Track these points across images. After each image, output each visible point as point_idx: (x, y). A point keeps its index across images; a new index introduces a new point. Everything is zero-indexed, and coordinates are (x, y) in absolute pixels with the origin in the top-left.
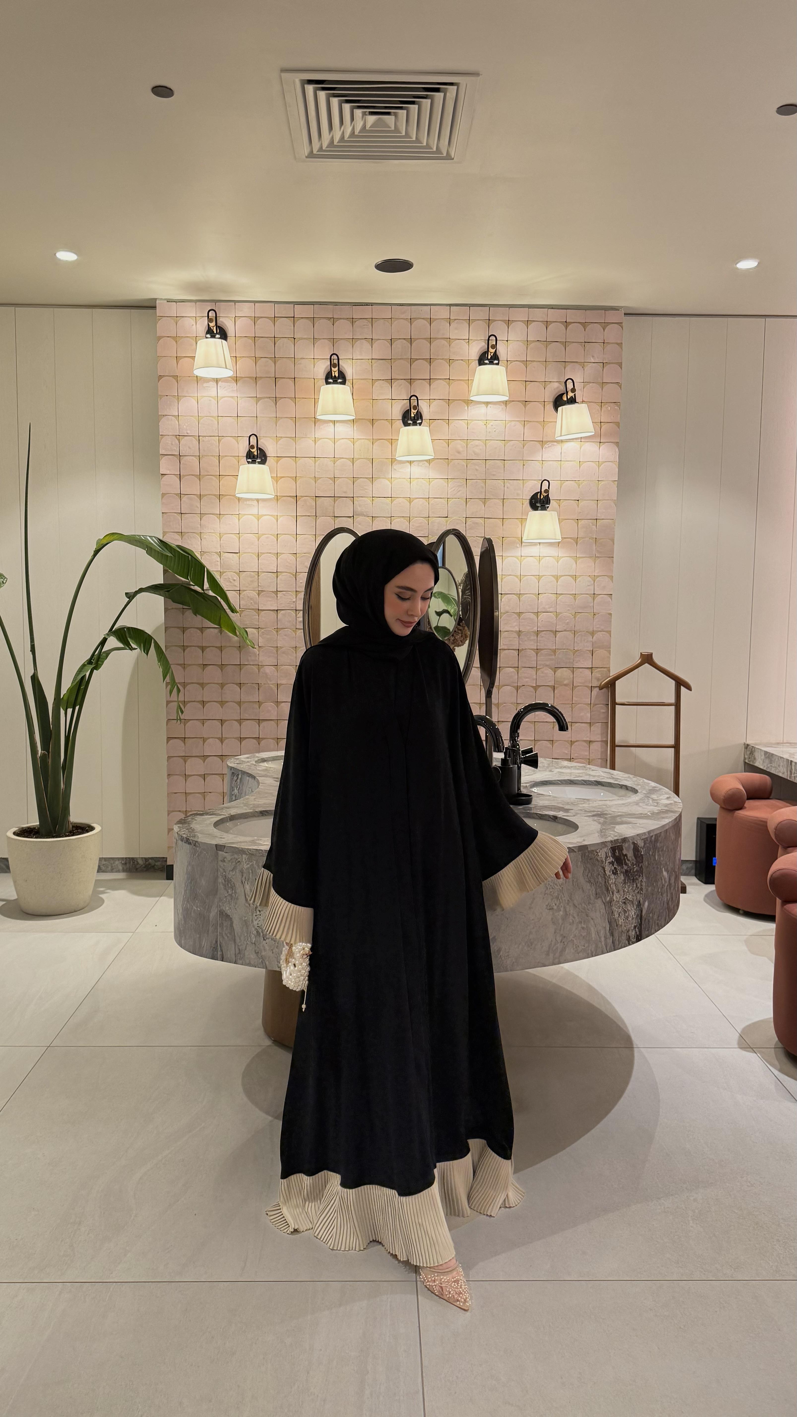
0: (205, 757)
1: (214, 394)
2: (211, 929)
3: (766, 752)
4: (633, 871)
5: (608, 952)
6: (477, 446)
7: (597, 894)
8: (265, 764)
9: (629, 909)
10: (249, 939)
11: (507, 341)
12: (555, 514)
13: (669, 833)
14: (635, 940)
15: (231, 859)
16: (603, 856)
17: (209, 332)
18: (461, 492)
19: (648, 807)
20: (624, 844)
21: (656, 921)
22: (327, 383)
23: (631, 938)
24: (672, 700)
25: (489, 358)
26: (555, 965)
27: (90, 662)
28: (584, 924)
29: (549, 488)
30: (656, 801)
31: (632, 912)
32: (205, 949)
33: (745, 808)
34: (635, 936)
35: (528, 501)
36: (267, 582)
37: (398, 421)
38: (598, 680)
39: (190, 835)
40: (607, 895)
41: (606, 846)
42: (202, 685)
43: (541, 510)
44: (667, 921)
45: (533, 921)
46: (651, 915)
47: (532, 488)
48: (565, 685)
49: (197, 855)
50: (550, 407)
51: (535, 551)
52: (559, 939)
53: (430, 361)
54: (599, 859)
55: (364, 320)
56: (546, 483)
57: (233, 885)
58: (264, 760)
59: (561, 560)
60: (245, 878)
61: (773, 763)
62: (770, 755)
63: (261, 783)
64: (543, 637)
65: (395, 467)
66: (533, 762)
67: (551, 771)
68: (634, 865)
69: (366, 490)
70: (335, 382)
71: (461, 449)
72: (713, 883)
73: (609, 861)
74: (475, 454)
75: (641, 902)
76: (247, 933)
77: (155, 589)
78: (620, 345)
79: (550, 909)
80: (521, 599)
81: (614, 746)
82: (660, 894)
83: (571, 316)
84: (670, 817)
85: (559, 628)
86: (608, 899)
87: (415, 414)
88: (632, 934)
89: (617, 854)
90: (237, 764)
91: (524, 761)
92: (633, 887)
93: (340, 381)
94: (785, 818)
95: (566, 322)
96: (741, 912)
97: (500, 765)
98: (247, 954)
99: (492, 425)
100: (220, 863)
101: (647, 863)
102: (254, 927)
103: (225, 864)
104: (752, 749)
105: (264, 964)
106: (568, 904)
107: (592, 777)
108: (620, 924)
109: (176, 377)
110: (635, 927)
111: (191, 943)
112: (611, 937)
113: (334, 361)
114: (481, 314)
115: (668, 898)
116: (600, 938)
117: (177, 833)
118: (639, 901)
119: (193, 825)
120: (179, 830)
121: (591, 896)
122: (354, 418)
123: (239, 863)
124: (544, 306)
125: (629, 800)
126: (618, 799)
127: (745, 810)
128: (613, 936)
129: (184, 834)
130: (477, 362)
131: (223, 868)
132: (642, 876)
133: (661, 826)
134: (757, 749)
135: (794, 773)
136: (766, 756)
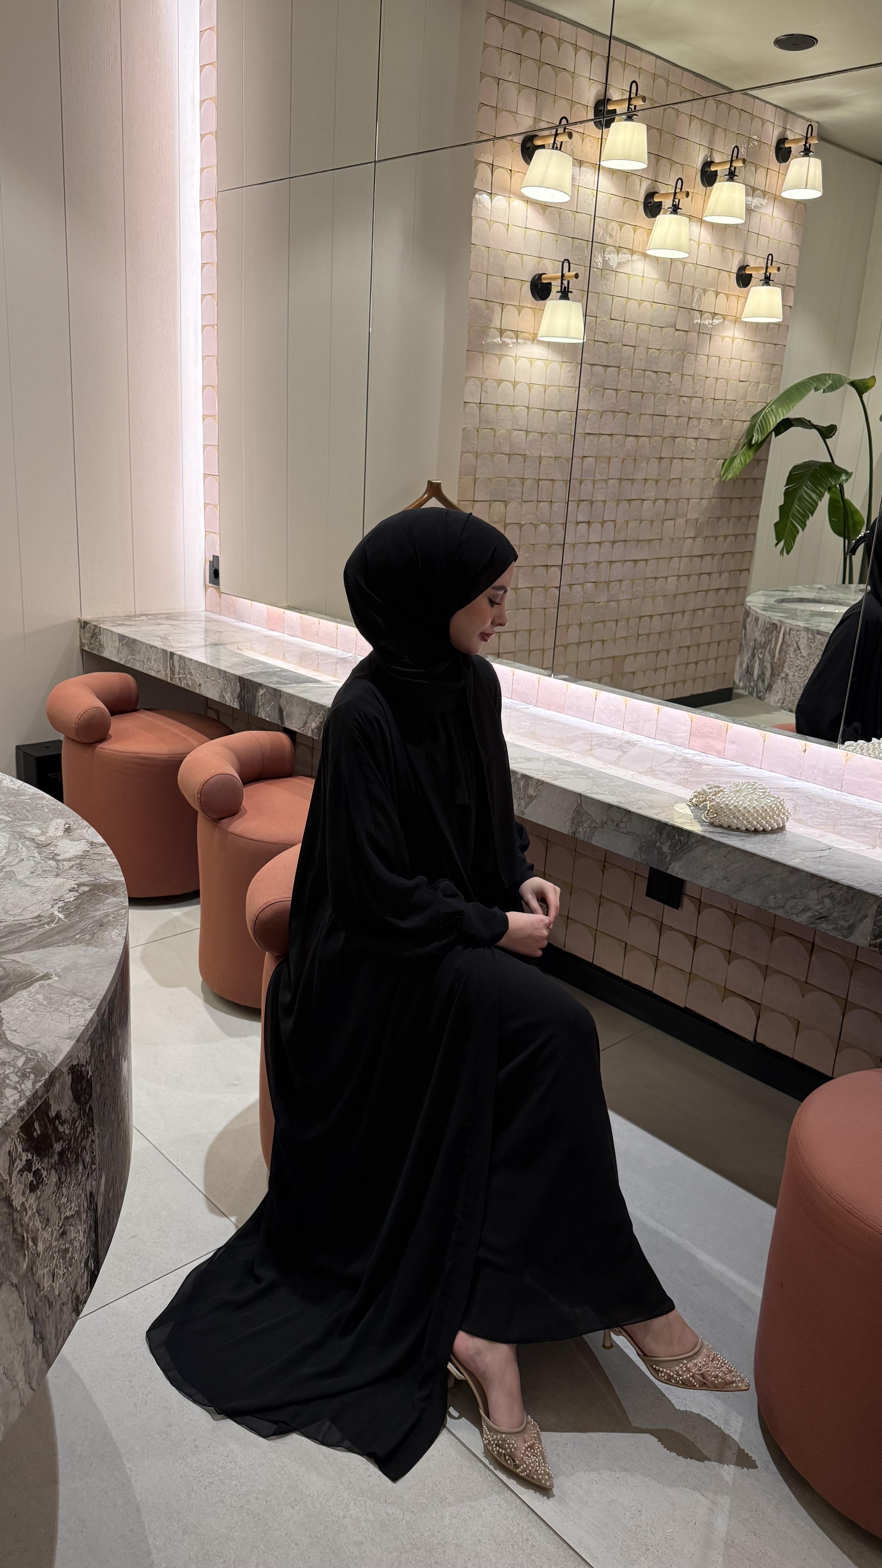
4: (73, 1141)
9: (73, 1236)
14: (88, 1288)
16: (5, 1166)
20: (49, 1093)
21: (118, 1192)
23: (80, 1297)
30: (49, 851)
31: (80, 1235)
33: (111, 737)
34: (87, 1283)
40: (22, 1259)
41: (9, 1135)
46: (111, 1194)
61: (136, 655)
62: (131, 642)
68: (75, 1124)
73: (20, 1170)
75: (94, 1190)
82: (121, 1122)
84: (118, 921)
86: (25, 1265)
88: (81, 1287)
89: (37, 1131)
92: (77, 1176)
101: (99, 1088)
104: (94, 630)
108: (57, 1293)
110: (87, 1262)
112: (41, 1349)
116: (13, 1379)
118: (91, 1194)
127: (119, 738)
128: (43, 1340)
132: (93, 1129)
133: (113, 969)
134: (105, 631)
135: (179, 672)
136: (124, 643)
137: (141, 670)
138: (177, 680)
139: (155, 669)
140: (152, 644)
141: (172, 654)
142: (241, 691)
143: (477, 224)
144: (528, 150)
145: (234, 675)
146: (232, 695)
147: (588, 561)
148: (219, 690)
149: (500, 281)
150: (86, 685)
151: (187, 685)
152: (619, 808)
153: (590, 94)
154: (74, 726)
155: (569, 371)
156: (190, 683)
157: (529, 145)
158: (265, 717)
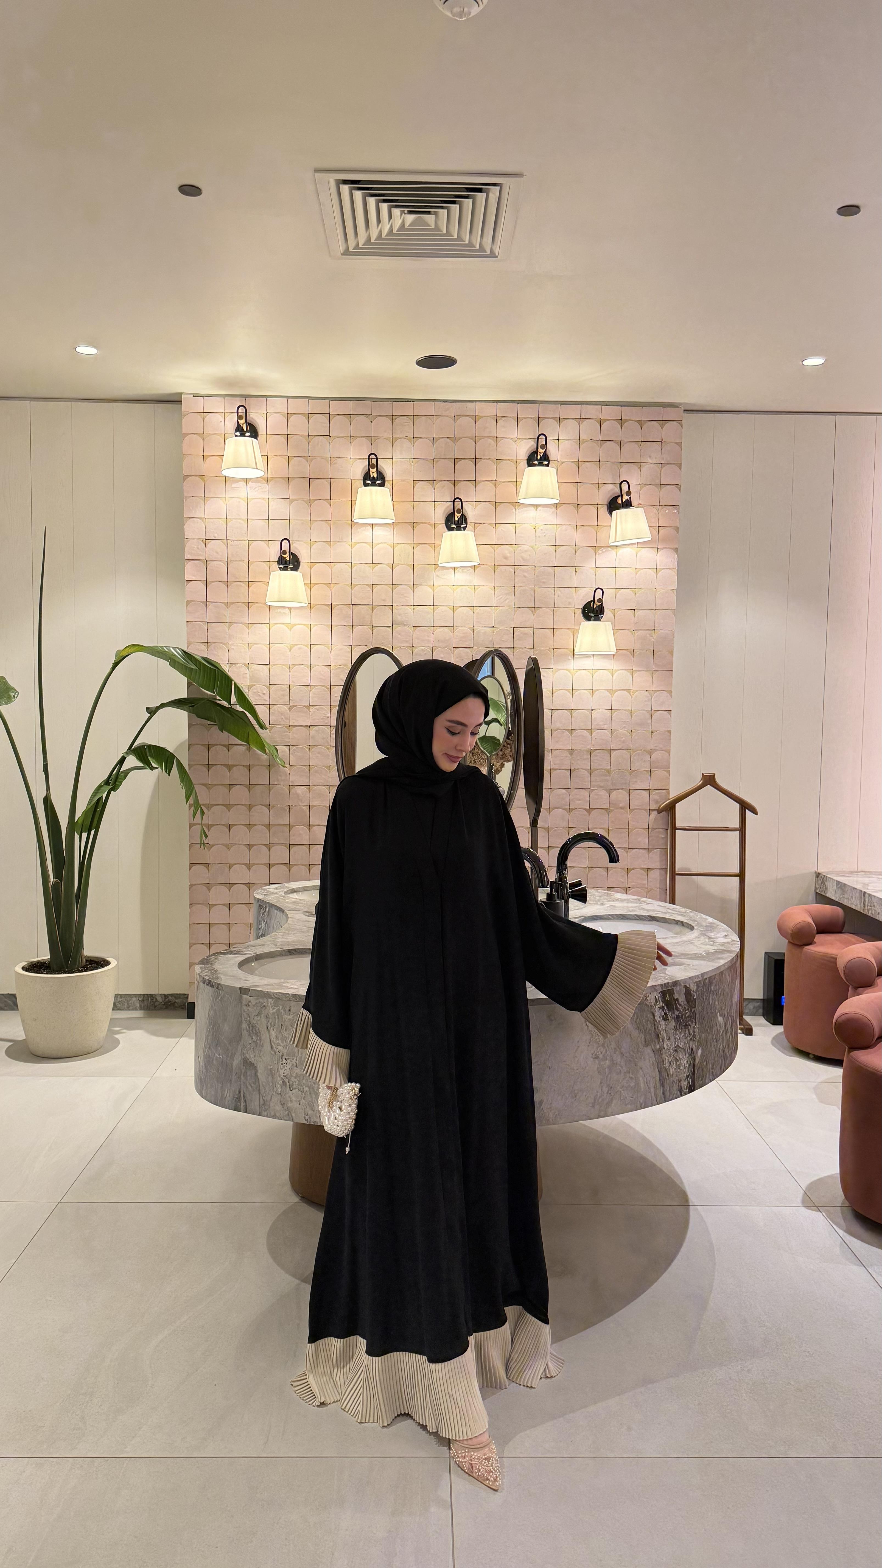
0: (230, 885)
1: (244, 495)
2: (234, 1078)
3: (838, 882)
4: (685, 1016)
5: (658, 1104)
6: (526, 551)
7: (646, 1041)
8: (295, 896)
9: (681, 1057)
10: (275, 1090)
11: (558, 440)
12: (609, 625)
13: (725, 975)
14: (688, 1090)
15: (256, 1003)
16: (653, 1001)
17: (238, 430)
18: (507, 601)
19: (704, 946)
20: (675, 988)
21: (711, 1069)
22: (366, 485)
23: (683, 1089)
24: (737, 825)
25: (539, 457)
26: (601, 1118)
27: (107, 782)
28: (632, 1074)
29: (602, 597)
30: (712, 939)
31: (685, 1061)
32: (227, 1099)
33: (816, 943)
34: (687, 1087)
35: (581, 611)
36: (300, 696)
37: (441, 525)
38: (657, 802)
39: (212, 976)
40: (657, 1043)
41: (656, 990)
42: (228, 807)
43: (594, 620)
44: (722, 1070)
45: (577, 1071)
46: (705, 1064)
47: (585, 596)
48: (621, 808)
49: (219, 998)
50: (604, 510)
51: (588, 663)
52: (605, 1089)
53: (475, 461)
54: (648, 1004)
55: (405, 418)
56: (599, 592)
57: (258, 1031)
58: (293, 891)
59: (617, 673)
60: (271, 1024)
61: (846, 894)
62: (842, 885)
63: (291, 918)
64: (596, 756)
65: (437, 573)
66: (582, 896)
67: (602, 904)
68: (686, 1010)
69: (407, 598)
70: (373, 484)
71: (508, 555)
72: (782, 1024)
73: (659, 1006)
74: (524, 559)
75: (694, 1049)
76: (272, 1083)
77: (178, 703)
78: (679, 444)
79: (596, 1058)
80: (573, 715)
81: (673, 874)
82: (715, 1040)
83: (628, 413)
84: (726, 958)
85: (614, 747)
86: (658, 1047)
87: (459, 517)
88: (685, 1084)
89: (668, 998)
90: (264, 895)
91: (572, 895)
92: (685, 1034)
93: (378, 482)
94: (855, 956)
95: (621, 419)
96: (811, 1056)
97: (545, 900)
98: (272, 1104)
99: (542, 530)
100: (244, 1008)
101: (700, 1008)
102: (280, 1077)
103: (249, 1009)
104: (823, 878)
105: (290, 1116)
106: (615, 1053)
107: (645, 912)
108: (671, 1073)
109: (202, 477)
110: (687, 1077)
111: (213, 1093)
112: (662, 1088)
113: (373, 461)
114: (531, 411)
115: (724, 1044)
116: (649, 1088)
117: (199, 974)
118: (692, 1049)
119: (217, 966)
120: (200, 971)
121: (640, 1044)
122: (393, 521)
123: (264, 1008)
124: (598, 403)
125: (685, 938)
126: (672, 937)
127: (814, 945)
128: (663, 1086)
129: (206, 975)
130: (526, 462)
131: (248, 1012)
132: (695, 1022)
133: (715, 968)
134: (829, 879)
135: (868, 905)
136: (839, 886)
137: (847, 905)
139: (855, 904)
140: (856, 888)
141: (865, 893)
150: (806, 910)
151: (872, 914)
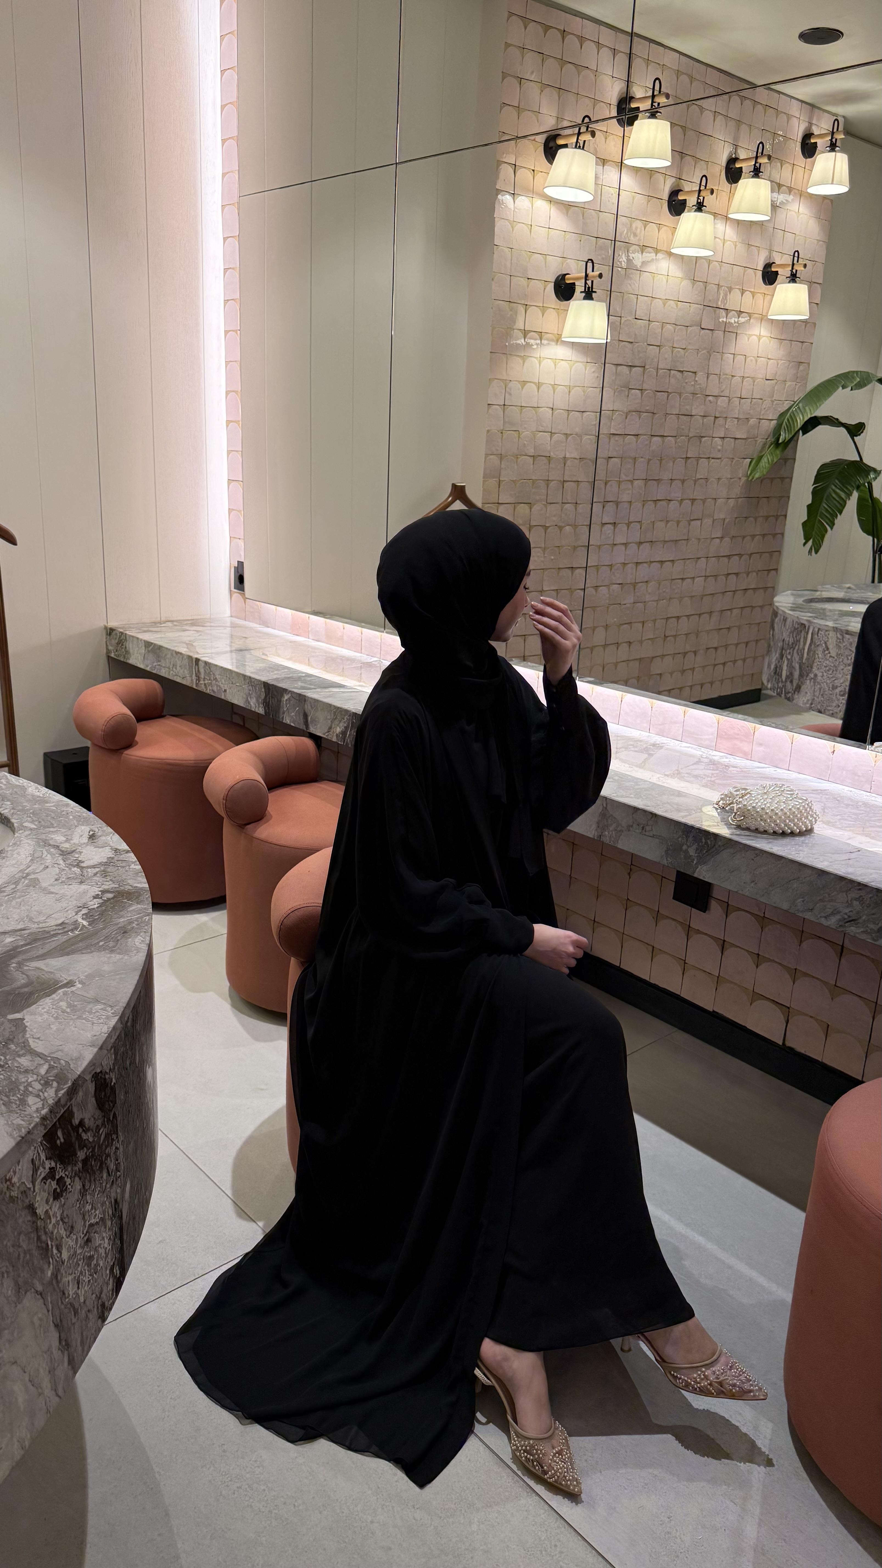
3: (150, 642)
4: (99, 1145)
7: (19, 1290)
9: (98, 1243)
14: (114, 1295)
16: (27, 1175)
20: (73, 1101)
21: (144, 1199)
23: (106, 1303)
31: (105, 1242)
33: (141, 740)
34: (113, 1289)
40: (46, 1267)
41: (31, 1141)
46: (136, 1200)
54: (16, 1194)
61: (162, 661)
62: (156, 648)
68: (99, 1131)
73: (42, 1177)
75: (119, 1197)
86: (50, 1274)
88: (109, 1289)
89: (60, 1139)
92: (101, 1184)
94: (238, 777)
101: (123, 1095)
108: (82, 1300)
110: (111, 1270)
112: (66, 1354)
116: (39, 1386)
118: (116, 1201)
127: (145, 745)
128: (69, 1348)
132: (117, 1136)
134: (131, 638)
135: (204, 678)
136: (150, 649)
137: (167, 676)
138: (203, 686)
139: (182, 676)
140: (178, 650)
141: (197, 660)
142: (266, 696)
143: (499, 225)
144: (551, 149)
145: (260, 681)
146: (257, 700)
147: (614, 563)
148: (245, 696)
149: (524, 282)
150: (111, 691)
151: (213, 690)
152: (645, 811)
153: (613, 92)
154: (100, 732)
155: (594, 372)
156: (215, 689)
157: (551, 144)
158: (290, 722)
